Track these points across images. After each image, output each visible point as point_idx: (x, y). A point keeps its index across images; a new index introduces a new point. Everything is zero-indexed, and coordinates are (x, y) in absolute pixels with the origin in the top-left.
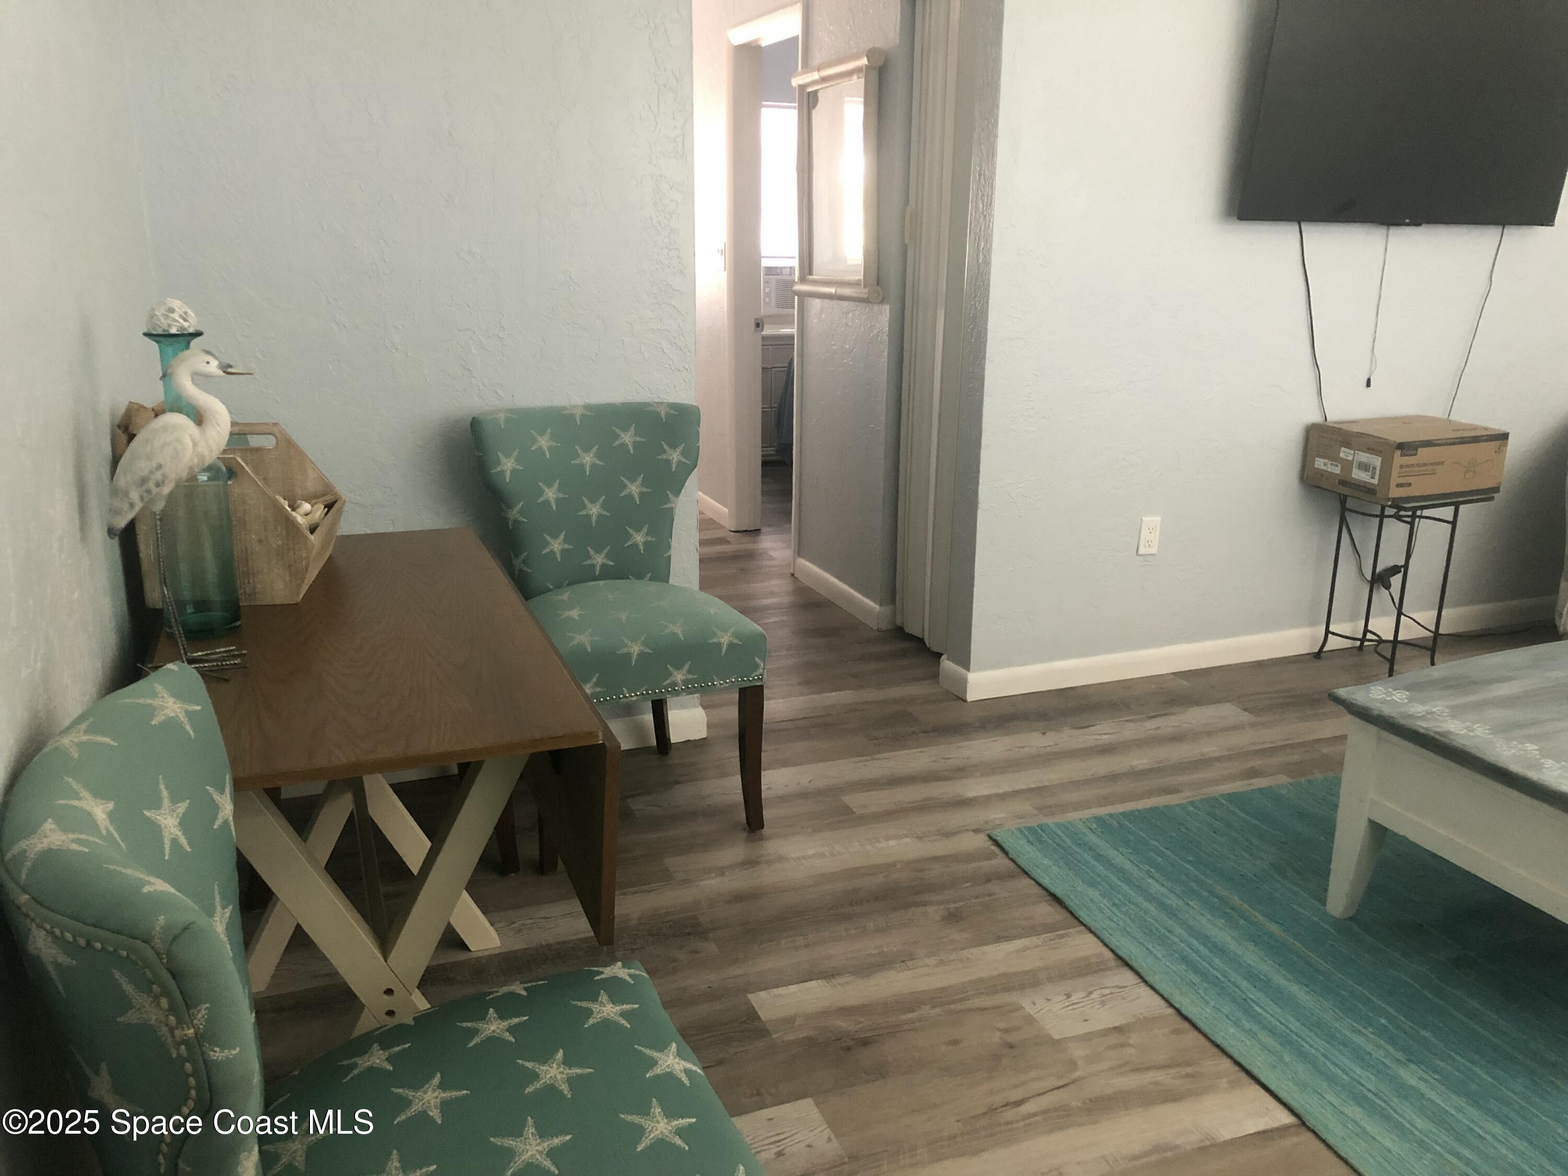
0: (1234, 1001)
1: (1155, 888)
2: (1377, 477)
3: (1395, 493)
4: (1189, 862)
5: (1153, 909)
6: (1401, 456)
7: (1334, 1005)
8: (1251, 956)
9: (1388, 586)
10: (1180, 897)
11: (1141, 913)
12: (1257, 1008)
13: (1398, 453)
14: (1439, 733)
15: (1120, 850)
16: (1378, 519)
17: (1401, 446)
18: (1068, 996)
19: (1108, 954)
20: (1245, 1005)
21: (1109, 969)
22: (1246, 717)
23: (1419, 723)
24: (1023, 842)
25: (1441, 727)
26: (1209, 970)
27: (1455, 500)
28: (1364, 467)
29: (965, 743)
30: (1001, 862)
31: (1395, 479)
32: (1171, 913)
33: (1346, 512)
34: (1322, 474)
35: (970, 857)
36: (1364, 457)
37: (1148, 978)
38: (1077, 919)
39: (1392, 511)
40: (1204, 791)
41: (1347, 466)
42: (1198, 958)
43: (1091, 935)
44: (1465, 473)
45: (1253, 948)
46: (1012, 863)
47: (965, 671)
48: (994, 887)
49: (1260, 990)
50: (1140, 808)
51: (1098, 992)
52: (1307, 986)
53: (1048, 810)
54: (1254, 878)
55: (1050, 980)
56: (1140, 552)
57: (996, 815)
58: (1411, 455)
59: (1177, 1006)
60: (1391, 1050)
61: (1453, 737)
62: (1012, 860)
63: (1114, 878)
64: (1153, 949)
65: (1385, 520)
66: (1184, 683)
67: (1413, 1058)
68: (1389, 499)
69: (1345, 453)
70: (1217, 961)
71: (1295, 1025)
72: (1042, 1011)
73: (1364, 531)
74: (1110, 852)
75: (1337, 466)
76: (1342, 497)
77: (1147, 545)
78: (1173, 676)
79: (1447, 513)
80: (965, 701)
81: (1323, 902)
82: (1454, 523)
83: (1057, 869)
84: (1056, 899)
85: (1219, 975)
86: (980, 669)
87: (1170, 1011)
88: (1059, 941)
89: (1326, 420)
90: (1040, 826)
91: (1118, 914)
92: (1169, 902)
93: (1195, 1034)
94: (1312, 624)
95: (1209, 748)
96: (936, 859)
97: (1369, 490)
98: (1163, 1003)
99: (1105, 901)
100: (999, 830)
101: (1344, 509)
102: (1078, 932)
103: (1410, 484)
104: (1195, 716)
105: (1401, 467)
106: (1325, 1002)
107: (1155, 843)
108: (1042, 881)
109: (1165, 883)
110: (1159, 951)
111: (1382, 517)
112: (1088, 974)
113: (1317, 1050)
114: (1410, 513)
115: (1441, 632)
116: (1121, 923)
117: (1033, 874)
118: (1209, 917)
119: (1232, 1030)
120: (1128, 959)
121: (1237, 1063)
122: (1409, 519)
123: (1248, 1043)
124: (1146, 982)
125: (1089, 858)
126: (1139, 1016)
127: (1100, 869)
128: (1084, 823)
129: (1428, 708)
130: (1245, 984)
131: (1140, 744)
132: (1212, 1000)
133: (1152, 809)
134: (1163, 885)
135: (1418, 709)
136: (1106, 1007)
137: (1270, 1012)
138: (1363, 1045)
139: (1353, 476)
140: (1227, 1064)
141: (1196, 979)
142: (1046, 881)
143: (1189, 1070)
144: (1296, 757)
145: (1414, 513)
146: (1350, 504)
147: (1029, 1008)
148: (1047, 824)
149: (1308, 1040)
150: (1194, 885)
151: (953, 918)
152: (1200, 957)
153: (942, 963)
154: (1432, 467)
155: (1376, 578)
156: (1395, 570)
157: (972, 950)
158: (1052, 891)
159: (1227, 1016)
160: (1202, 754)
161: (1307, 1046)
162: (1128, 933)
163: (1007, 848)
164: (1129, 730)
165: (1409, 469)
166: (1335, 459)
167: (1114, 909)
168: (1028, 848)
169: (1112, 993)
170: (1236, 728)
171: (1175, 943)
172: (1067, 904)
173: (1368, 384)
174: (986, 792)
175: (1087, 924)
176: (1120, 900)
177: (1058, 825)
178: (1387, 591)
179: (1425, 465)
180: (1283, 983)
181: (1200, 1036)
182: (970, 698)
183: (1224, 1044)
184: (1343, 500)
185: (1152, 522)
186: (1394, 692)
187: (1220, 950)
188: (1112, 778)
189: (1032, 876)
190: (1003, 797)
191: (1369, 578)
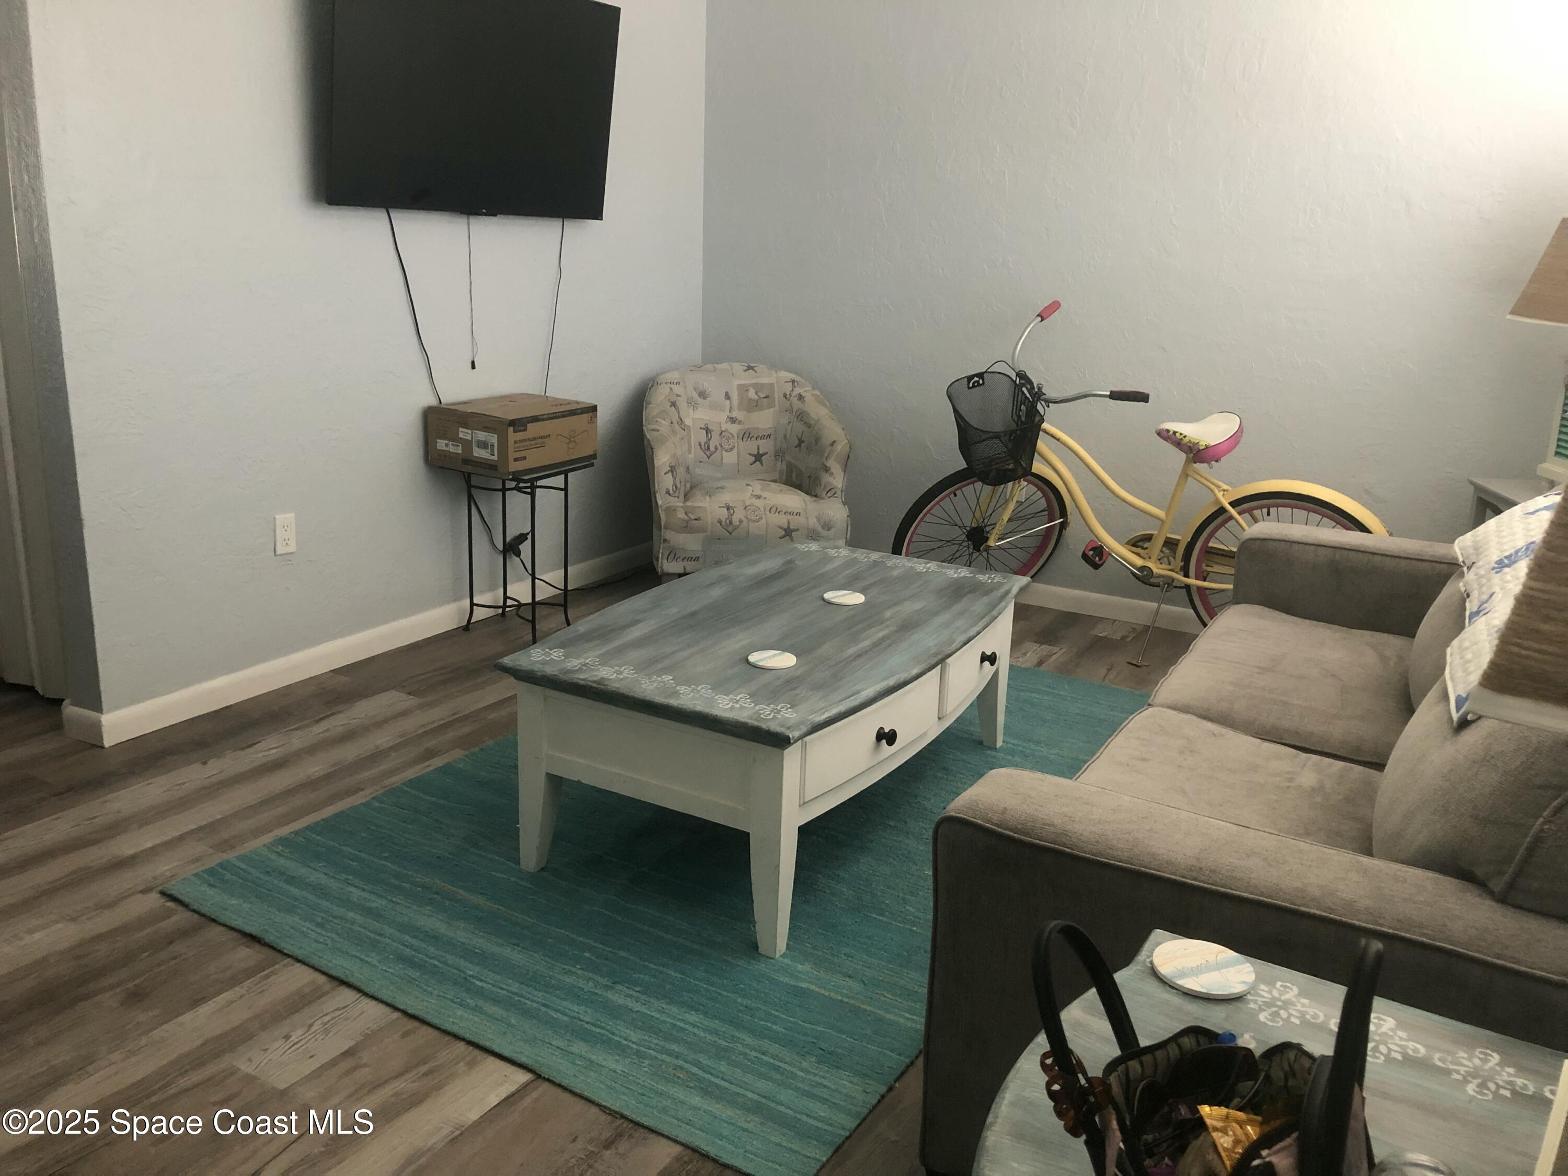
0: (455, 983)
1: (355, 894)
2: (496, 453)
3: (514, 467)
4: (385, 858)
5: (358, 917)
6: (514, 432)
7: (544, 955)
8: (461, 933)
9: (518, 554)
10: (382, 896)
11: (348, 925)
12: (478, 983)
13: (511, 429)
14: (595, 682)
15: (312, 865)
16: (501, 493)
17: (512, 423)
18: (287, 1037)
19: (322, 979)
20: (464, 984)
21: (327, 993)
22: (412, 701)
23: (577, 676)
24: (204, 888)
25: (595, 676)
26: (426, 961)
27: (564, 468)
28: (483, 445)
29: (110, 796)
30: (181, 917)
31: (512, 455)
32: (377, 915)
33: (472, 489)
34: (445, 455)
35: (141, 923)
36: (481, 435)
37: (367, 990)
38: (280, 952)
39: (513, 484)
40: (387, 782)
41: (467, 444)
42: (413, 953)
43: (299, 964)
44: (568, 443)
45: (463, 925)
46: (196, 916)
47: (99, 714)
48: (178, 948)
49: (477, 964)
50: (324, 817)
51: (319, 1022)
52: (518, 945)
53: (227, 845)
54: (450, 856)
55: (264, 1028)
56: (278, 552)
57: (163, 867)
58: (521, 431)
59: (402, 1007)
60: (599, 978)
61: (607, 683)
62: (194, 911)
63: (312, 897)
64: (367, 959)
65: (507, 493)
66: (343, 679)
67: (617, 979)
68: (509, 473)
69: (464, 433)
70: (432, 949)
71: (515, 987)
72: (261, 1065)
73: (490, 505)
74: (303, 871)
75: (458, 446)
76: (466, 474)
77: (285, 544)
78: (332, 674)
79: (558, 481)
80: (103, 747)
81: (518, 862)
82: (565, 490)
83: (249, 906)
84: (254, 939)
85: (436, 963)
86: (117, 707)
87: (396, 1015)
88: (265, 982)
89: (440, 402)
90: (221, 865)
91: (324, 933)
92: (374, 905)
93: (425, 1030)
94: (457, 598)
95: (382, 739)
96: (99, 938)
97: (491, 467)
98: (387, 1010)
99: (307, 924)
100: (173, 882)
101: (470, 487)
102: (285, 966)
103: (525, 458)
104: (364, 710)
105: (516, 442)
106: (536, 955)
107: (348, 849)
108: (234, 923)
109: (365, 887)
110: (373, 959)
111: (504, 490)
112: (304, 1007)
113: (538, 1003)
114: (529, 484)
115: (569, 588)
116: (329, 942)
117: (222, 919)
118: (415, 907)
119: (459, 1013)
120: (343, 977)
121: (470, 1043)
122: (529, 490)
123: (476, 1019)
124: (366, 995)
125: (282, 884)
126: (367, 1031)
127: (295, 891)
128: (268, 848)
129: (582, 660)
130: (462, 963)
131: (312, 750)
132: (435, 989)
133: (337, 815)
134: (364, 890)
135: (574, 663)
136: (330, 1035)
137: (491, 982)
138: (575, 983)
139: (475, 454)
140: (461, 1046)
141: (416, 974)
142: (238, 923)
143: (425, 1068)
144: (467, 729)
145: (532, 484)
146: (474, 481)
147: (245, 1067)
148: (227, 861)
149: (528, 996)
150: (393, 881)
151: (136, 997)
152: (415, 950)
153: (132, 1053)
154: (541, 440)
155: (507, 547)
156: (522, 538)
157: (165, 1027)
158: (248, 931)
159: (452, 1001)
160: (377, 747)
161: (529, 1003)
162: (338, 949)
163: (186, 900)
164: (297, 740)
165: (523, 444)
166: (455, 439)
167: (319, 930)
168: (211, 892)
169: (333, 1018)
170: (404, 714)
171: (388, 944)
172: (267, 940)
173: (473, 367)
174: (149, 845)
175: (294, 954)
176: (323, 918)
177: (242, 858)
178: (518, 559)
179: (535, 439)
180: (496, 949)
181: (430, 1030)
182: (107, 743)
183: (454, 1029)
184: (467, 477)
185: (286, 519)
186: (551, 652)
187: (433, 938)
188: (289, 793)
189: (221, 921)
190: (169, 845)
191: (501, 548)
